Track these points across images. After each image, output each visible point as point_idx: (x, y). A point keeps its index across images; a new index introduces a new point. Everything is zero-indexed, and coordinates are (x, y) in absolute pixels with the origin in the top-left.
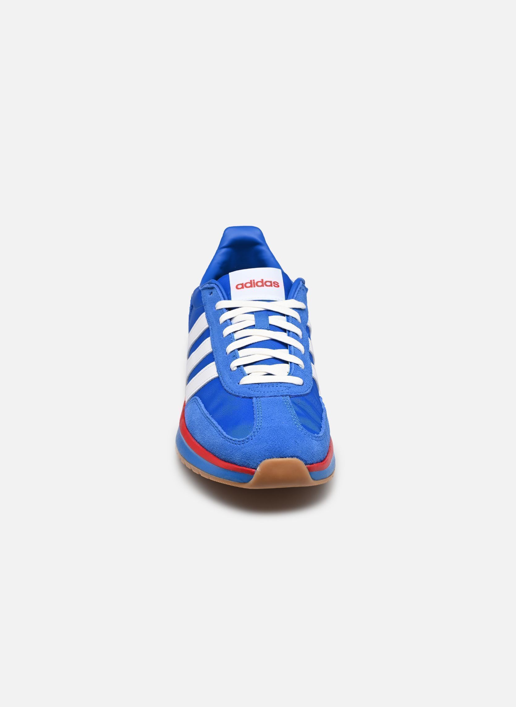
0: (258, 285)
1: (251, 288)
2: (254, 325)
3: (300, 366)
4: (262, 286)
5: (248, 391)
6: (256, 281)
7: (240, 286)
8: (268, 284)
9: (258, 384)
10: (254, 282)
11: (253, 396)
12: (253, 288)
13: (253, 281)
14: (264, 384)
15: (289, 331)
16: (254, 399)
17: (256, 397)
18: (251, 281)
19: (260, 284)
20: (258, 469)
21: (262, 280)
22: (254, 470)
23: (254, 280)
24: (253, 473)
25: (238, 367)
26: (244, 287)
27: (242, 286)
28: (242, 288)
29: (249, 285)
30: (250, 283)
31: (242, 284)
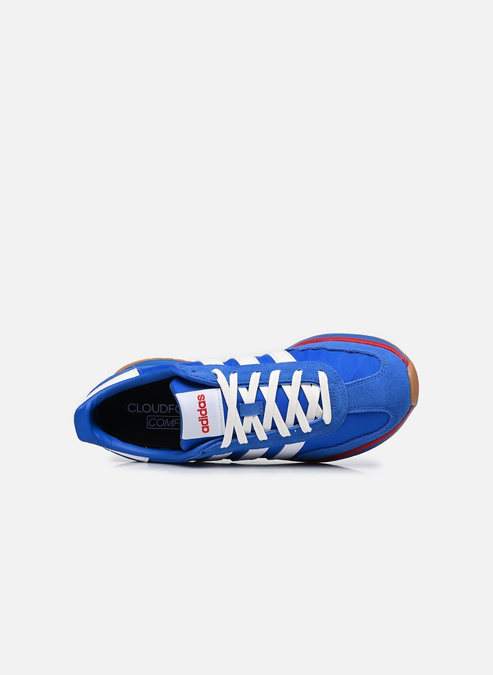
0: (205, 413)
1: (209, 420)
4: (205, 410)
6: (201, 416)
7: (205, 429)
8: (202, 405)
10: (201, 418)
12: (208, 418)
13: (201, 419)
18: (200, 420)
19: (203, 412)
21: (198, 410)
23: (199, 418)
26: (207, 426)
27: (205, 427)
28: (208, 427)
29: (205, 422)
30: (202, 421)
31: (203, 428)
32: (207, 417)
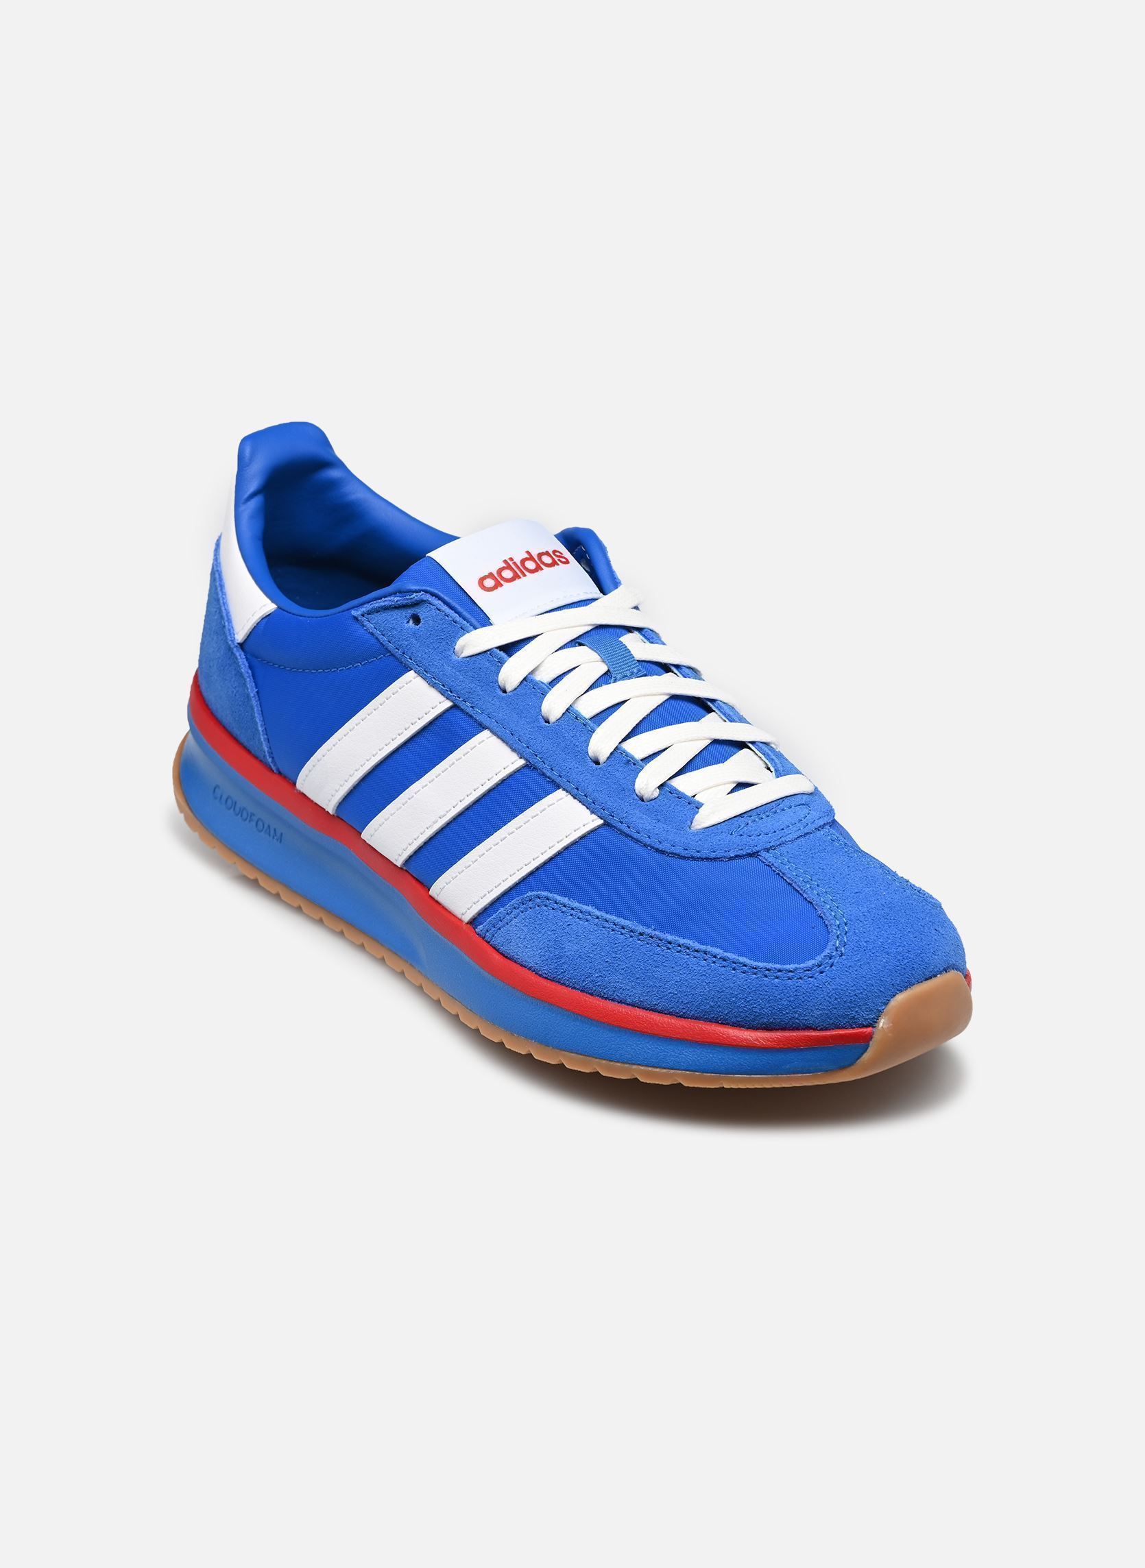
0: (527, 569)
1: (517, 582)
2: (607, 673)
3: (773, 745)
4: (539, 568)
5: (735, 838)
6: (518, 560)
7: (489, 583)
8: (547, 559)
9: (741, 815)
10: (515, 563)
11: (757, 849)
12: (523, 579)
13: (511, 563)
14: (754, 813)
15: (677, 667)
16: (764, 854)
17: (767, 850)
18: (505, 561)
19: (530, 566)
20: (882, 1023)
21: (527, 554)
22: (869, 1030)
23: (511, 559)
24: (869, 1037)
25: (661, 787)
26: (501, 581)
27: (494, 581)
28: (498, 585)
29: (507, 574)
30: (508, 567)
31: (491, 575)
32: (525, 575)
